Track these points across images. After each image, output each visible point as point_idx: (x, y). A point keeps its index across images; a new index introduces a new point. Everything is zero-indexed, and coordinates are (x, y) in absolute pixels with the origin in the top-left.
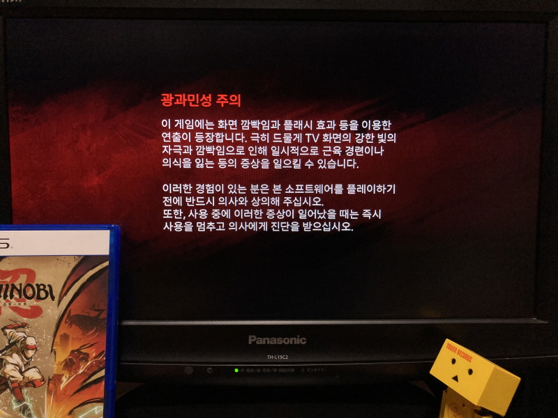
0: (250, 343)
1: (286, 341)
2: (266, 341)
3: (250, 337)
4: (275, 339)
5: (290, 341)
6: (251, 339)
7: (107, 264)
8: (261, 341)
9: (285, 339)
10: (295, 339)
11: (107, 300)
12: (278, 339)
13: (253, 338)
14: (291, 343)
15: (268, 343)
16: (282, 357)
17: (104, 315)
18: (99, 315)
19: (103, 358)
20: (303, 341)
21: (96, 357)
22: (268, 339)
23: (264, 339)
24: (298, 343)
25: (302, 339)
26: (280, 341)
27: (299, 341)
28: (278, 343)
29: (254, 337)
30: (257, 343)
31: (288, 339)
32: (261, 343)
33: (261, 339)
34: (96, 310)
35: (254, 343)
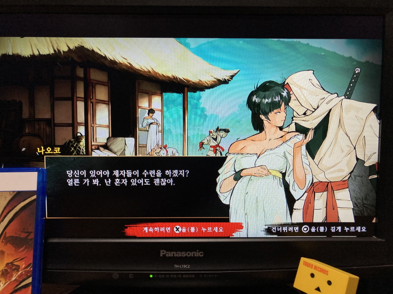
0: (161, 256)
1: (189, 254)
2: (174, 254)
3: (161, 251)
4: (180, 252)
5: (191, 254)
6: (162, 253)
7: (35, 197)
8: (170, 254)
9: (187, 253)
10: (195, 252)
11: (34, 224)
12: (182, 253)
13: (163, 252)
14: (192, 256)
15: (175, 256)
16: (185, 266)
17: (32, 236)
18: (28, 236)
19: (30, 269)
20: (201, 254)
21: (25, 268)
22: (175, 253)
23: (172, 253)
24: (198, 256)
25: (200, 253)
26: (184, 254)
27: (198, 254)
28: (183, 256)
29: (165, 251)
30: (167, 255)
31: (189, 252)
32: (170, 256)
33: (170, 252)
34: (25, 232)
35: (164, 256)
